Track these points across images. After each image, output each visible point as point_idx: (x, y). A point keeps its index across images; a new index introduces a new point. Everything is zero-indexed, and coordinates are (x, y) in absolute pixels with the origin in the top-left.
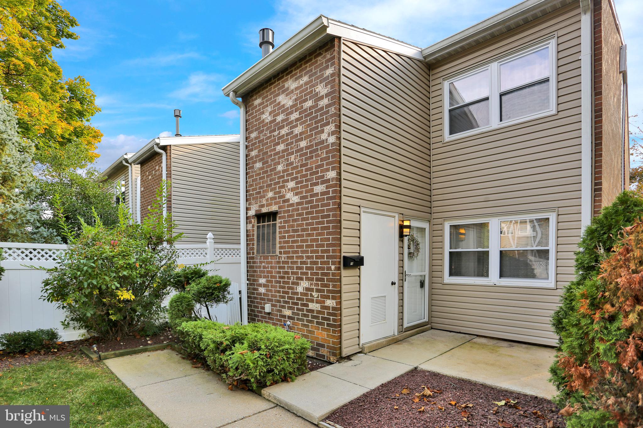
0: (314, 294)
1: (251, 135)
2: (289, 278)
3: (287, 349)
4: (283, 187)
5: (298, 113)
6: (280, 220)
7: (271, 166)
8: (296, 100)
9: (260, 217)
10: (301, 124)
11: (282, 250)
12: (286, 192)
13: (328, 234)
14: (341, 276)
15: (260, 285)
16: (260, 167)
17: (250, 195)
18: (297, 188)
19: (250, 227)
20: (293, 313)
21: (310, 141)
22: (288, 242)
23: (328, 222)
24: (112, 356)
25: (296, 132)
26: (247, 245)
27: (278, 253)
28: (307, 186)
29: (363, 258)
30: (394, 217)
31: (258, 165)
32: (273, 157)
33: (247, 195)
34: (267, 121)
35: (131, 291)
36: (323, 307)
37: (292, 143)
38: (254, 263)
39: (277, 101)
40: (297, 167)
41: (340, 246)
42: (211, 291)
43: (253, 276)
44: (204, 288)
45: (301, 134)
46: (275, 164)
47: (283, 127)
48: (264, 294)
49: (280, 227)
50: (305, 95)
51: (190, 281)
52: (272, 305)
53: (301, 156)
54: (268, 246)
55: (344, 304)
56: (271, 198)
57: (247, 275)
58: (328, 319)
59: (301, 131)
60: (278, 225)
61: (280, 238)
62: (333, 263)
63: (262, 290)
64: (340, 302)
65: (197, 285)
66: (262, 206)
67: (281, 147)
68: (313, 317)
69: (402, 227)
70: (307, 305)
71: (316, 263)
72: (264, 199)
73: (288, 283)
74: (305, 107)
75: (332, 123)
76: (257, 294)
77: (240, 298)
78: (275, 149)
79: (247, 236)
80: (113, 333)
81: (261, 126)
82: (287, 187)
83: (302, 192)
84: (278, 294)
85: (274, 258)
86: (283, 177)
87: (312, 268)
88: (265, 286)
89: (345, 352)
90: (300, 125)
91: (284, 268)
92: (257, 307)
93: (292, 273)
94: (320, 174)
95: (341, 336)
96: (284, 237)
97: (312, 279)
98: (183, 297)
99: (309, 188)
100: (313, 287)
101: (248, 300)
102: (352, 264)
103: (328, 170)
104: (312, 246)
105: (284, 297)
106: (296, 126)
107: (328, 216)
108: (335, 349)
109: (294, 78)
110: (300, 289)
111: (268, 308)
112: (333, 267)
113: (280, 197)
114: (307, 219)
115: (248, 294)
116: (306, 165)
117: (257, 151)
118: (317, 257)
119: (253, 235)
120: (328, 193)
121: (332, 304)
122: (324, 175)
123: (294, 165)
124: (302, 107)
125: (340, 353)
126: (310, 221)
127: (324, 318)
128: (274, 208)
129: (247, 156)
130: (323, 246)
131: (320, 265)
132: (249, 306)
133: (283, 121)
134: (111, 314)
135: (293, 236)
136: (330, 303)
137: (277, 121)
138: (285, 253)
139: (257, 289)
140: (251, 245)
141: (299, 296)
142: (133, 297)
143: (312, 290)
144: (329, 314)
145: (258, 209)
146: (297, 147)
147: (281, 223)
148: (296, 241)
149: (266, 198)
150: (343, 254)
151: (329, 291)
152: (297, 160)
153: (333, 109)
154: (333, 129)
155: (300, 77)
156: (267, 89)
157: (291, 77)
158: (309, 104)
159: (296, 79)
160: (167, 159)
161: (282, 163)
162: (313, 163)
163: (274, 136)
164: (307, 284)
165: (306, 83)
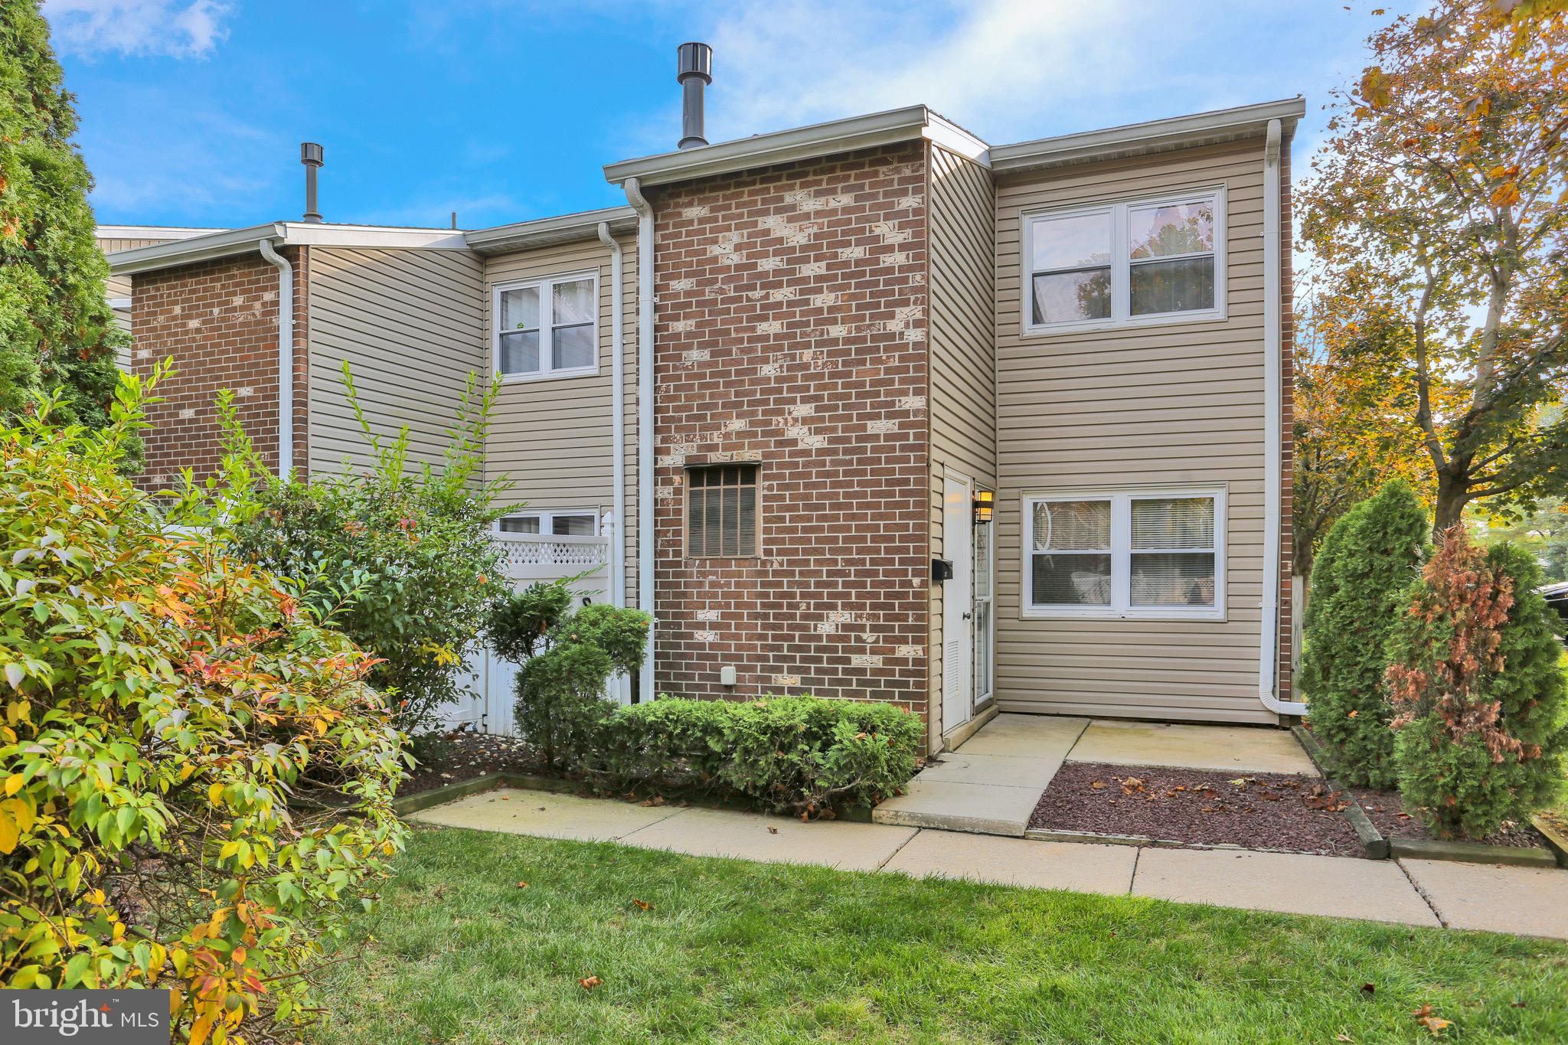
0: (864, 636)
1: (672, 283)
2: (794, 606)
4: (780, 412)
5: (823, 264)
6: (767, 483)
7: (738, 362)
8: (817, 236)
9: (699, 473)
10: (832, 289)
11: (772, 547)
12: (786, 423)
13: (904, 516)
14: (929, 596)
15: (701, 626)
16: (703, 359)
17: (669, 420)
18: (821, 419)
19: (666, 492)
20: (806, 680)
21: (859, 329)
22: (790, 530)
23: (904, 494)
25: (819, 304)
26: (657, 533)
27: (760, 553)
28: (849, 416)
31: (696, 355)
32: (746, 345)
33: (656, 419)
34: (728, 262)
36: (889, 661)
37: (805, 324)
38: (679, 575)
39: (760, 227)
40: (821, 376)
41: (928, 541)
43: (675, 605)
45: (832, 309)
46: (753, 361)
47: (779, 285)
48: (715, 646)
50: (845, 233)
52: (739, 668)
53: (830, 354)
54: (730, 539)
55: (933, 653)
56: (738, 433)
57: (656, 603)
58: (902, 684)
59: (831, 304)
60: (760, 494)
61: (766, 520)
62: (916, 573)
63: (707, 636)
64: (928, 652)
66: (713, 448)
67: (772, 327)
68: (863, 683)
70: (849, 661)
71: (872, 573)
72: (716, 434)
73: (791, 617)
74: (842, 258)
75: (915, 303)
76: (688, 646)
78: (753, 329)
79: (657, 513)
81: (706, 270)
82: (790, 413)
84: (759, 643)
85: (747, 563)
86: (779, 390)
87: (860, 585)
88: (714, 626)
90: (829, 292)
91: (777, 584)
92: (688, 677)
93: (803, 595)
94: (882, 398)
96: (780, 519)
97: (862, 607)
99: (855, 422)
100: (864, 622)
101: (656, 663)
102: (945, 574)
103: (901, 392)
104: (862, 538)
105: (777, 648)
106: (818, 291)
107: (904, 481)
108: (921, 741)
109: (812, 189)
110: (826, 628)
111: (727, 675)
112: (916, 581)
113: (767, 434)
114: (848, 483)
115: (655, 648)
116: (846, 374)
117: (692, 322)
118: (875, 562)
119: (678, 512)
120: (901, 436)
121: (911, 653)
122: (893, 401)
123: (813, 371)
124: (836, 255)
125: (929, 750)
126: (854, 488)
127: (891, 683)
128: (748, 455)
129: (657, 328)
130: (890, 539)
131: (881, 578)
132: (657, 676)
133: (779, 272)
135: (809, 518)
136: (906, 651)
138: (782, 552)
139: (691, 636)
140: (670, 534)
141: (822, 644)
143: (862, 628)
144: (904, 673)
145: (695, 453)
146: (821, 336)
147: (770, 488)
149: (723, 430)
150: (931, 555)
151: (906, 629)
152: (820, 362)
153: (918, 277)
154: (919, 315)
155: (833, 192)
156: (728, 192)
157: (803, 186)
158: (856, 253)
159: (818, 194)
160: (295, 284)
161: (776, 361)
162: (865, 374)
163: (748, 299)
164: (847, 616)
165: (846, 210)
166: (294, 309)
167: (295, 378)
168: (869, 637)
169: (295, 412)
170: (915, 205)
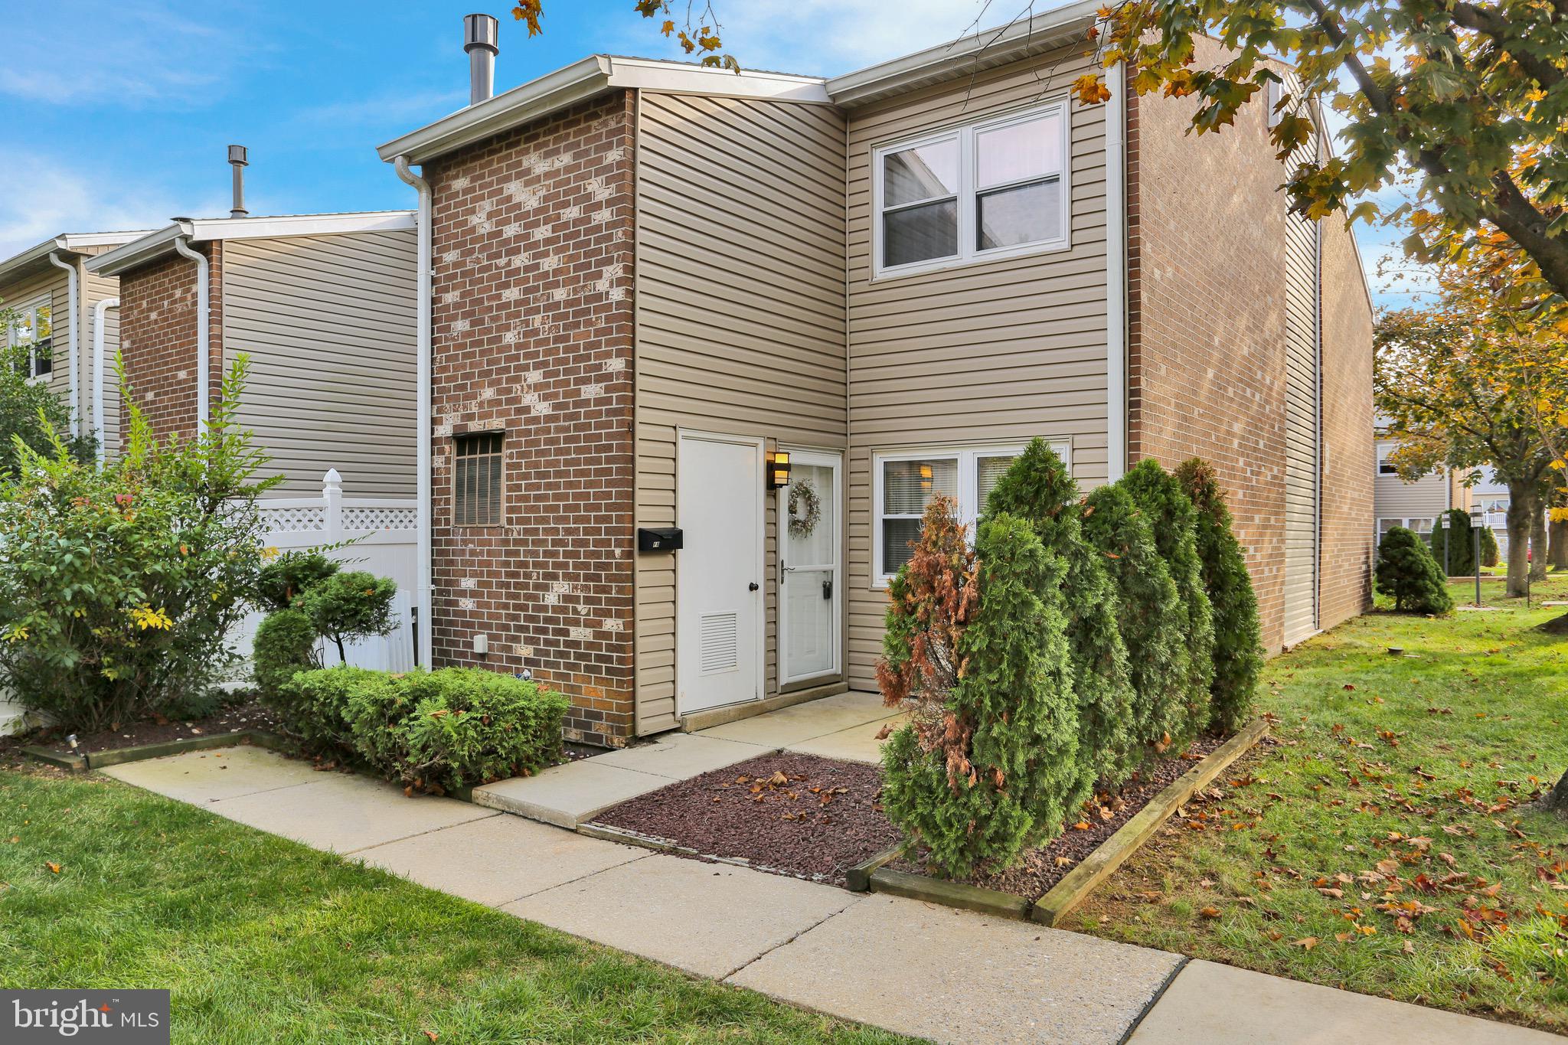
0: (580, 607)
1: (444, 255)
2: (528, 576)
3: (523, 708)
4: (517, 379)
5: (549, 227)
6: (509, 451)
7: (489, 330)
8: (546, 198)
9: (465, 441)
10: (557, 251)
11: (514, 516)
12: (522, 390)
13: (609, 484)
14: (633, 570)
15: (463, 593)
16: (465, 329)
17: (442, 390)
18: (548, 385)
19: (439, 462)
20: (537, 652)
21: (575, 291)
22: (526, 498)
23: (609, 460)
24: (116, 760)
25: (546, 268)
26: (433, 502)
27: (503, 522)
28: (567, 383)
29: (681, 532)
30: (755, 445)
31: (461, 326)
32: (494, 313)
33: (432, 389)
34: (482, 231)
35: (162, 610)
36: (597, 635)
37: (536, 289)
38: (449, 543)
39: (505, 193)
40: (546, 341)
41: (633, 510)
42: (352, 606)
43: (447, 573)
44: (338, 599)
45: (556, 272)
46: (499, 329)
47: (516, 251)
48: (473, 614)
49: (509, 466)
50: (566, 193)
51: (301, 586)
52: (491, 637)
53: (555, 318)
54: (483, 507)
55: (641, 628)
56: (489, 402)
57: (433, 570)
58: (609, 659)
59: (555, 267)
60: (505, 461)
61: (510, 489)
62: (619, 544)
63: (467, 604)
64: (633, 625)
65: (319, 594)
66: (470, 417)
67: (512, 294)
68: (579, 656)
69: (771, 467)
70: (566, 633)
71: (584, 543)
72: (474, 402)
73: (526, 586)
74: (564, 219)
75: (617, 261)
76: (456, 613)
77: (415, 626)
78: (499, 297)
79: (433, 482)
80: (100, 716)
81: (467, 240)
82: (525, 380)
83: (556, 395)
84: (504, 612)
85: (495, 532)
86: (517, 358)
87: (576, 555)
88: (473, 594)
89: (644, 728)
90: (555, 254)
91: (517, 553)
92: (455, 644)
93: (536, 565)
94: (592, 362)
95: (634, 693)
96: (518, 487)
97: (576, 578)
98: (293, 619)
99: (572, 387)
100: (579, 593)
101: (433, 630)
102: (656, 545)
103: (608, 355)
104: (577, 508)
105: (516, 618)
106: (546, 254)
107: (609, 448)
108: (620, 719)
109: (542, 151)
110: (551, 599)
111: (480, 644)
112: (618, 552)
113: (509, 401)
114: (567, 451)
115: (433, 614)
116: (566, 338)
117: (457, 293)
118: (586, 531)
119: (448, 481)
120: (609, 401)
121: (615, 627)
122: (601, 364)
123: (541, 336)
124: (558, 217)
125: (634, 729)
126: (573, 456)
127: (599, 658)
128: (496, 424)
129: (434, 301)
130: (598, 508)
131: (592, 548)
132: (434, 641)
133: (518, 238)
134: (106, 664)
135: (538, 487)
136: (612, 625)
137: (505, 236)
138: (520, 521)
139: (456, 603)
140: (442, 503)
141: (550, 614)
142: (169, 622)
143: (576, 599)
144: (610, 648)
145: (459, 422)
146: (548, 300)
147: (511, 456)
148: (545, 498)
149: (479, 400)
150: (638, 526)
151: (609, 601)
152: (547, 327)
153: (620, 234)
154: (620, 274)
155: (556, 152)
156: (483, 161)
157: (537, 148)
158: (572, 213)
159: (547, 155)
160: (210, 275)
161: (515, 328)
162: (579, 338)
163: (497, 268)
164: (567, 587)
165: (568, 169)
166: (210, 298)
167: (210, 361)
168: (582, 608)
169: (210, 392)
170: (618, 158)
